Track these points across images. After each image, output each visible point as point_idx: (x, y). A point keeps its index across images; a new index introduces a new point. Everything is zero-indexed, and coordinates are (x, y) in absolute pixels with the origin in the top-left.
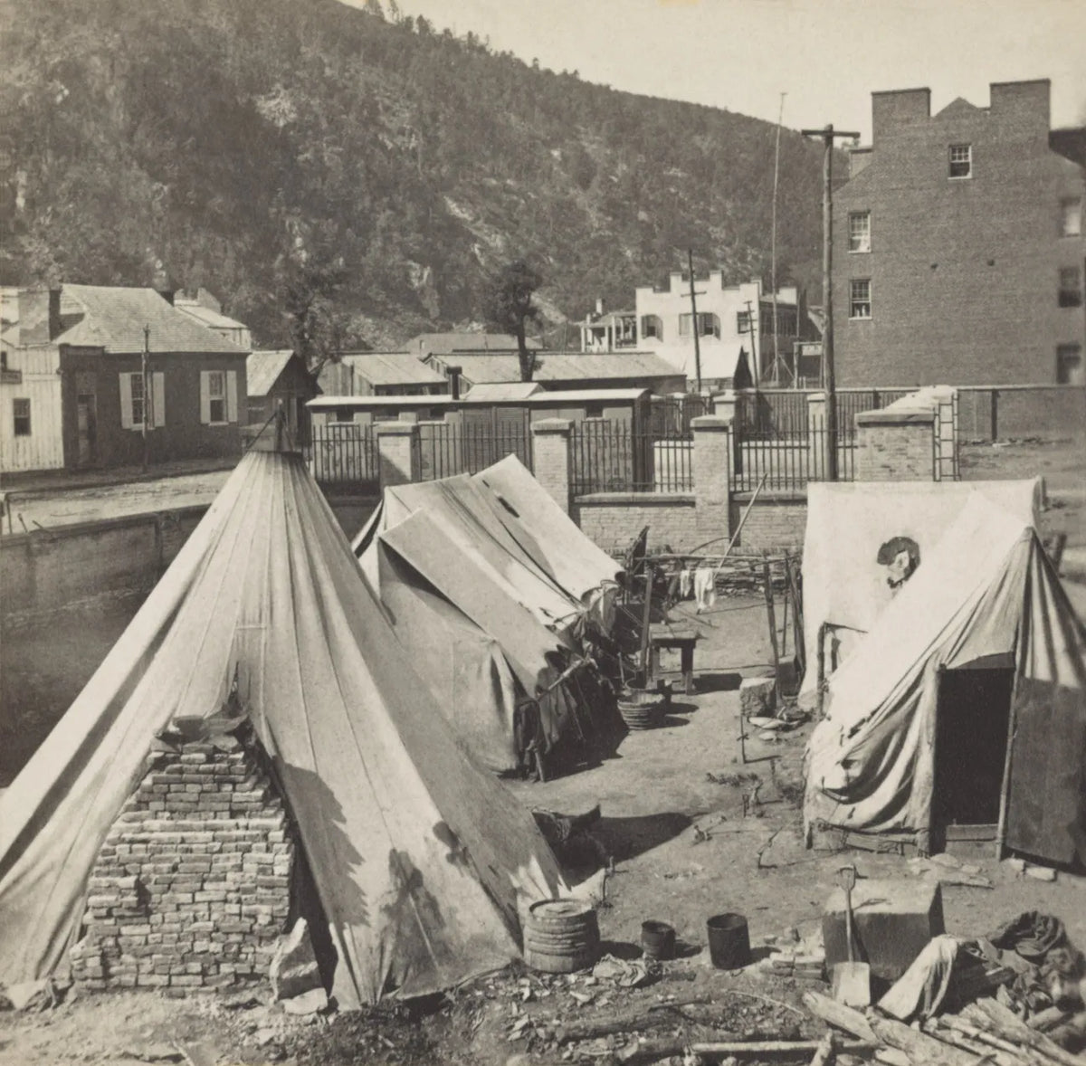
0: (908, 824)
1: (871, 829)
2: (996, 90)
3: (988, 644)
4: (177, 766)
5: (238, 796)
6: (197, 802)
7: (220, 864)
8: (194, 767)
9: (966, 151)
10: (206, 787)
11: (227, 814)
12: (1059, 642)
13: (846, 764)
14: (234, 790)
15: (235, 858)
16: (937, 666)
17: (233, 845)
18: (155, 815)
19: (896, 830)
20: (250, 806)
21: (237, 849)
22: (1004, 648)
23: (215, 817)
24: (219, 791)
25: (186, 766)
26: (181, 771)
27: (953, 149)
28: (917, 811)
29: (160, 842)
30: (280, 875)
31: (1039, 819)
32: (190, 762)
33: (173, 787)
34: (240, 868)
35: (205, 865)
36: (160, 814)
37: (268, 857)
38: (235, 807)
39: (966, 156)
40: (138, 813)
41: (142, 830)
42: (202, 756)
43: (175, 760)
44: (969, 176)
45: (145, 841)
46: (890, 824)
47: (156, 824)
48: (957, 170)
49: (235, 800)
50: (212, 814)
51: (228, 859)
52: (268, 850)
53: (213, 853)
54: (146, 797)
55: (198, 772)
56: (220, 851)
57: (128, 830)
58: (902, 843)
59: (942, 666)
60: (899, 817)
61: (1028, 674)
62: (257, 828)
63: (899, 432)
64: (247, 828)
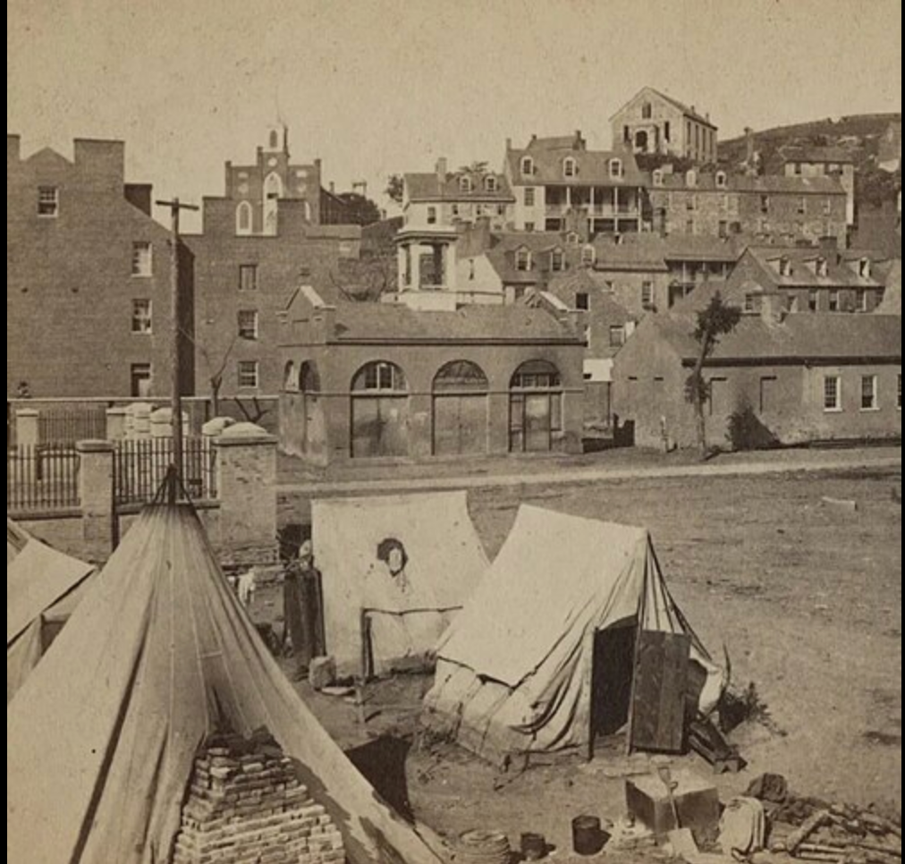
0: (573, 741)
1: (550, 749)
2: (79, 144)
3: (622, 611)
4: (243, 776)
5: (290, 793)
6: (260, 803)
7: (293, 849)
8: (255, 775)
9: (53, 192)
10: (267, 789)
11: (281, 809)
12: (661, 606)
13: (535, 706)
14: (285, 788)
15: (302, 842)
16: (593, 629)
17: (297, 832)
18: (228, 821)
19: (565, 747)
20: (298, 799)
21: (301, 835)
22: (632, 612)
23: (273, 812)
24: (275, 791)
25: (250, 775)
26: (246, 780)
27: (42, 190)
28: (580, 731)
29: (242, 841)
30: (338, 849)
31: (656, 724)
32: (252, 771)
33: (242, 794)
34: (306, 850)
35: (280, 853)
36: (232, 819)
37: (326, 836)
38: (287, 802)
39: (53, 198)
40: (215, 822)
41: (224, 835)
42: (258, 765)
43: (240, 771)
44: (56, 214)
45: (231, 844)
46: (561, 743)
47: (232, 827)
48: (43, 208)
49: (288, 795)
50: (270, 812)
51: (296, 844)
52: (323, 831)
53: (285, 842)
54: (220, 808)
55: (260, 778)
56: (289, 840)
57: (210, 838)
58: (570, 755)
59: (597, 629)
60: (567, 737)
61: (644, 627)
62: (308, 815)
63: (250, 451)
64: (300, 817)
